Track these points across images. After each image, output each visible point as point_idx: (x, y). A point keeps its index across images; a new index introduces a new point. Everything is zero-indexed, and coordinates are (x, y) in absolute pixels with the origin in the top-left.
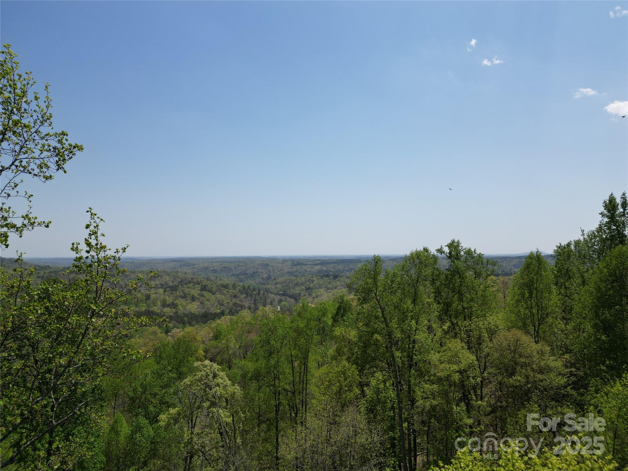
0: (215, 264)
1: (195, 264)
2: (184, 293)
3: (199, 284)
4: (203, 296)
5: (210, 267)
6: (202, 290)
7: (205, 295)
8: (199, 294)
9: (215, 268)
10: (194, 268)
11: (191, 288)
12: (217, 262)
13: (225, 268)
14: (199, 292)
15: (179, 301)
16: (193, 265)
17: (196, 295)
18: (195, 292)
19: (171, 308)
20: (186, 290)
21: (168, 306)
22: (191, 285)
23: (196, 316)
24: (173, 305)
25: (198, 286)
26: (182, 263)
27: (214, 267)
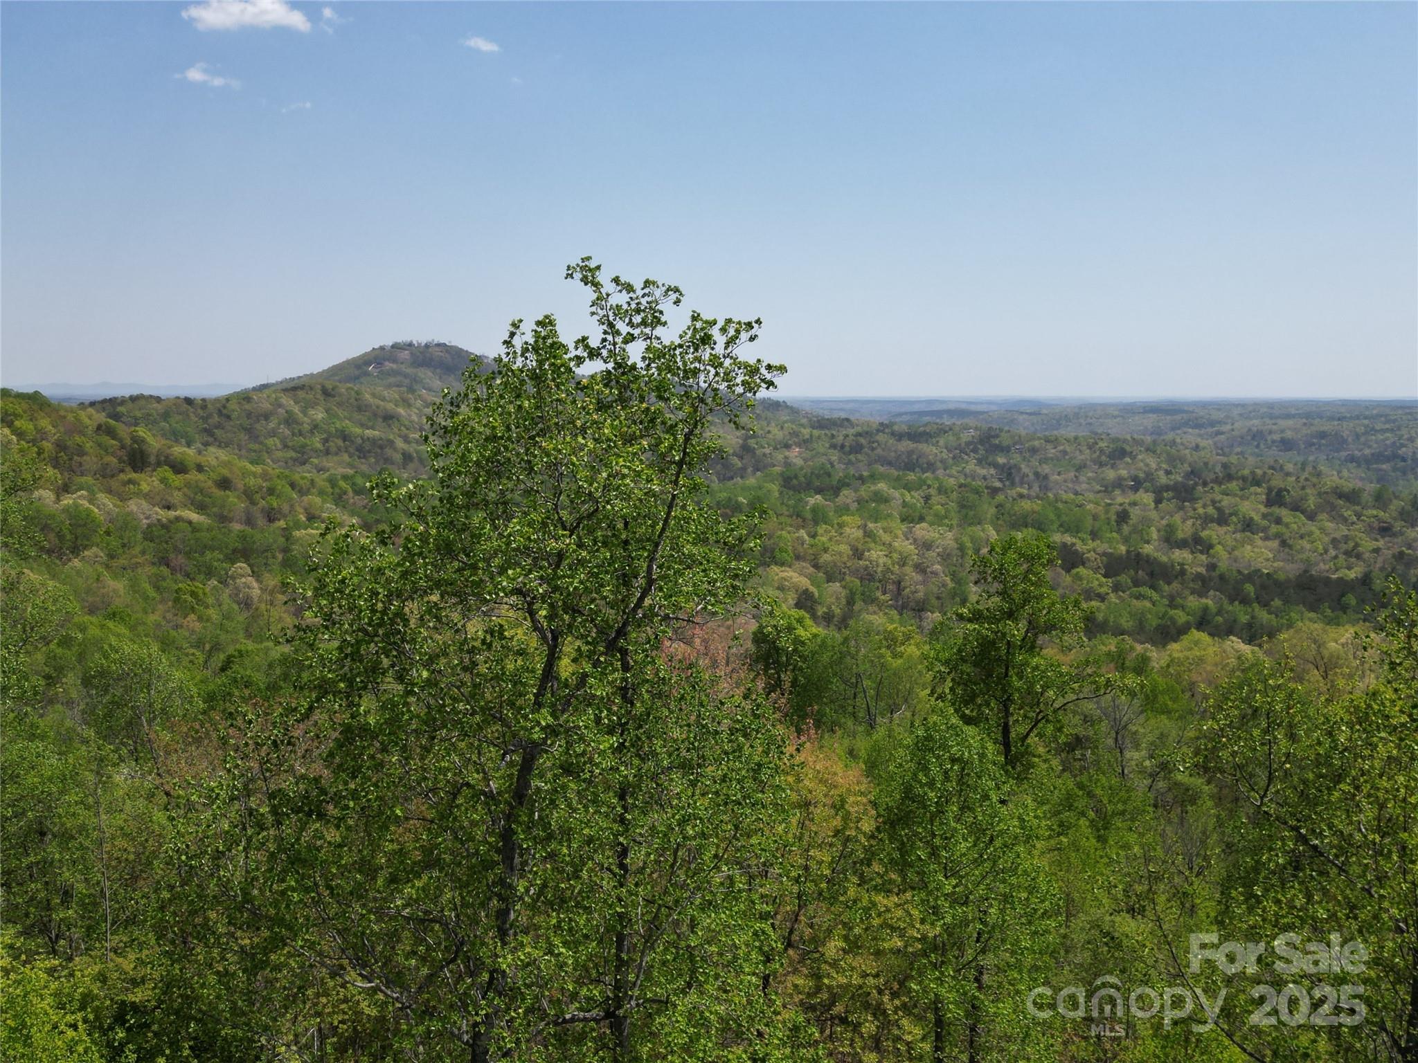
0: (1283, 423)
1: (1219, 422)
2: (1218, 509)
3: (1257, 483)
4: (1278, 521)
5: (1270, 432)
6: (1269, 503)
7: (1286, 520)
8: (1264, 516)
9: (1289, 434)
10: (1218, 433)
11: (1236, 495)
12: (1288, 416)
13: (1323, 435)
14: (1263, 509)
15: (1212, 533)
16: (1212, 424)
17: (1257, 518)
18: (1253, 507)
19: (1193, 553)
20: (1226, 502)
21: (1182, 544)
22: (1233, 485)
23: (1278, 583)
24: (1198, 544)
25: (1259, 490)
26: (1178, 417)
27: (1282, 431)
